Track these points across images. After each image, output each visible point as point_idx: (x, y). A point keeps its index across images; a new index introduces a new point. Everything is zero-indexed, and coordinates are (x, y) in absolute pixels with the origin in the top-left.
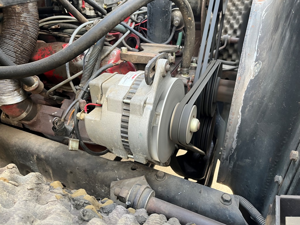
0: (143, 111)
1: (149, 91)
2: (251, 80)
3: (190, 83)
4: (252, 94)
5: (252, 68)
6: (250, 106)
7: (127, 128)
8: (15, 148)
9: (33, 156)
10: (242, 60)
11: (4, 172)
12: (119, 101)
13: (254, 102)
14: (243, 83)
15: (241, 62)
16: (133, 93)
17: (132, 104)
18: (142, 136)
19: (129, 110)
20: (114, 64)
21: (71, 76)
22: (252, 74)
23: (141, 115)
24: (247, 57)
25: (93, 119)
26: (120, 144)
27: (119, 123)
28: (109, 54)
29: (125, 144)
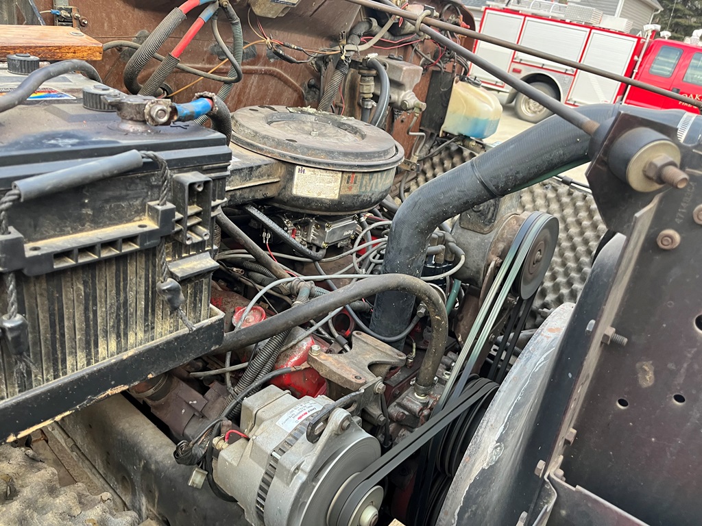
0: (292, 479)
1: (309, 452)
2: (483, 470)
3: (426, 412)
4: (478, 493)
5: (490, 450)
6: (472, 511)
7: (266, 492)
8: (119, 437)
9: (140, 461)
10: (479, 430)
12: (266, 453)
13: (477, 509)
14: (471, 470)
15: (478, 432)
16: (290, 445)
17: (280, 464)
18: (280, 513)
19: (275, 469)
20: (293, 369)
21: (230, 366)
22: (488, 459)
23: (288, 485)
24: (488, 428)
25: (229, 460)
26: (253, 510)
27: (258, 482)
28: (295, 345)
29: (260, 512)
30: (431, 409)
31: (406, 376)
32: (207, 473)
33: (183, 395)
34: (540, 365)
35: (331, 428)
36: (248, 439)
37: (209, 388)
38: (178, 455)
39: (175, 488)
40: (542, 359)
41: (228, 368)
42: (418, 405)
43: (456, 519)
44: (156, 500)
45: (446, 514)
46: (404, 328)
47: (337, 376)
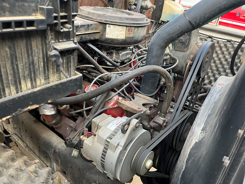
0: (116, 150)
1: (122, 138)
2: (196, 142)
3: (165, 124)
4: (195, 152)
5: (199, 134)
6: (192, 160)
7: (105, 156)
8: (43, 140)
9: (52, 149)
10: (193, 126)
11: (32, 166)
12: (104, 139)
13: (195, 158)
14: (191, 143)
15: (192, 127)
16: (114, 135)
17: (110, 143)
18: (112, 164)
19: (108, 146)
20: (111, 107)
21: (85, 108)
22: (198, 138)
23: (114, 152)
24: (197, 125)
25: (88, 144)
26: (100, 164)
27: (101, 152)
28: (111, 98)
29: (103, 164)
30: (167, 123)
31: (156, 110)
32: (79, 151)
33: (67, 123)
34: (217, 98)
35: (131, 127)
36: (95, 135)
37: (77, 119)
38: (66, 143)
39: (67, 159)
40: (218, 96)
41: (85, 109)
42: (161, 121)
43: (185, 164)
44: (60, 164)
45: (181, 162)
46: (155, 90)
47: (130, 109)
